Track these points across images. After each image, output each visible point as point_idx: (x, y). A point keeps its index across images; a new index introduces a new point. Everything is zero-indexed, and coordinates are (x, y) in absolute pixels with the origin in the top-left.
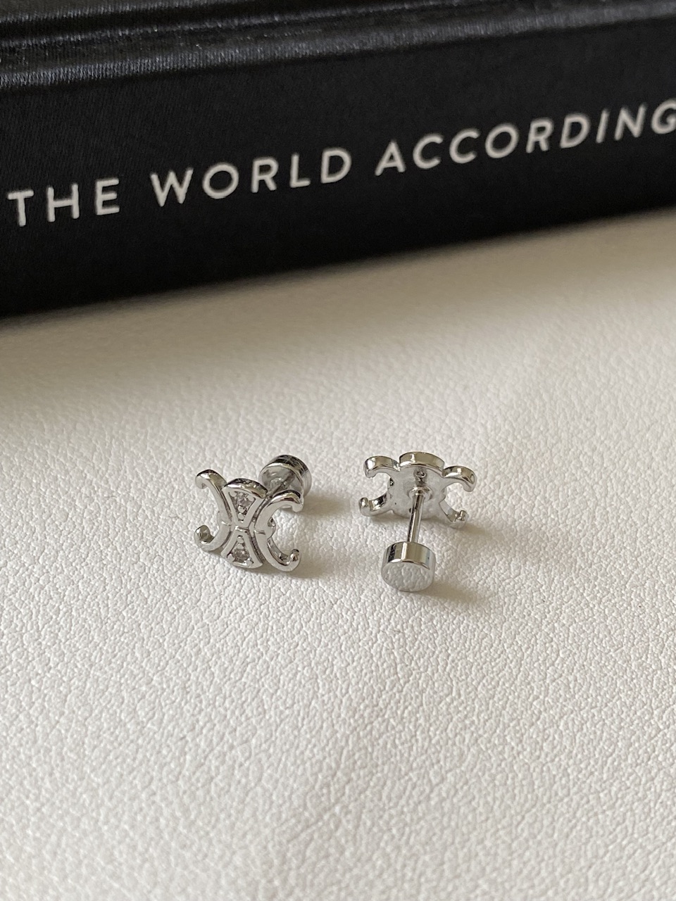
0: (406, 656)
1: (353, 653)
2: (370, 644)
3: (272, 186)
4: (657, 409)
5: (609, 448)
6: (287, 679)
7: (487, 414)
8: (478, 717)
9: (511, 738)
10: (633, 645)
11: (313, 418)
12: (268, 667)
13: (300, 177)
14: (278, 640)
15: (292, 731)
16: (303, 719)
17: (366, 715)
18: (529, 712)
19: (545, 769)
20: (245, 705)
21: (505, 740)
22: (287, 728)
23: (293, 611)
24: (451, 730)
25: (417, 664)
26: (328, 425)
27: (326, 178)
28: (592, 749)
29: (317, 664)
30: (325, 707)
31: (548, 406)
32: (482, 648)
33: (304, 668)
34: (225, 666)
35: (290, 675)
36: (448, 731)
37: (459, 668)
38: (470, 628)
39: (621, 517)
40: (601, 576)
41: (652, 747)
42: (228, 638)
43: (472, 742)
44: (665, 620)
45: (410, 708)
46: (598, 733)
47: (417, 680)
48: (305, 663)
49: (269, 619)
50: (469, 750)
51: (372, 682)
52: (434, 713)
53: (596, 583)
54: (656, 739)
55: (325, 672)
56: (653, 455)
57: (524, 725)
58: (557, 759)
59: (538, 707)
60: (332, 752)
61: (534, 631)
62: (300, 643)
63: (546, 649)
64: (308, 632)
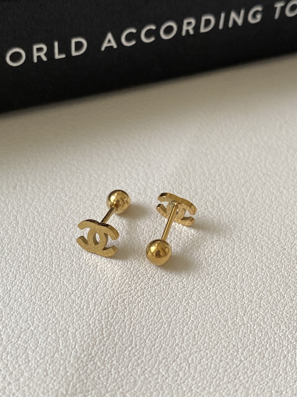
0: (108, 324)
1: (80, 323)
2: (89, 317)
3: (45, 59)
4: (248, 174)
5: (223, 197)
6: (43, 341)
7: (159, 180)
8: (145, 358)
9: (163, 370)
10: (230, 311)
11: (68, 185)
12: (33, 334)
13: (60, 52)
14: (40, 317)
15: (43, 373)
16: (50, 365)
17: (84, 360)
18: (173, 354)
19: (180, 387)
20: (18, 358)
21: (159, 371)
22: (40, 370)
23: (49, 299)
24: (131, 367)
25: (114, 328)
26: (75, 189)
27: (74, 53)
28: (205, 375)
29: (60, 330)
30: (62, 357)
31: (192, 174)
32: (150, 317)
33: (52, 334)
34: (10, 334)
35: (45, 339)
36: (129, 368)
37: (137, 329)
38: (144, 305)
39: (227, 236)
40: (215, 271)
41: (237, 372)
42: (12, 317)
43: (141, 373)
44: (247, 296)
45: (109, 355)
46: (209, 364)
47: (113, 337)
48: (53, 331)
49: (36, 305)
50: (139, 378)
51: (89, 340)
52: (122, 357)
53: (212, 275)
54: (239, 367)
55: (63, 336)
56: (245, 200)
57: (170, 361)
58: (186, 381)
59: (178, 350)
60: (64, 384)
61: (178, 305)
62: (51, 319)
63: (184, 315)
64: (56, 312)
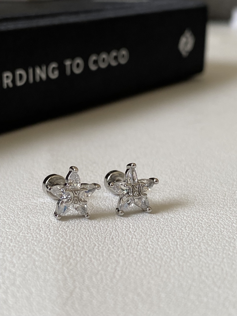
0: (67, 239)
2: (47, 240)
8: (114, 249)
18: (133, 242)
25: (73, 240)
28: (168, 245)
32: (97, 230)
35: (17, 258)
37: (93, 238)
38: (87, 226)
41: (191, 238)
45: (82, 253)
46: (166, 240)
52: (94, 252)
54: (190, 235)
57: (135, 246)
58: (157, 252)
63: (123, 224)
